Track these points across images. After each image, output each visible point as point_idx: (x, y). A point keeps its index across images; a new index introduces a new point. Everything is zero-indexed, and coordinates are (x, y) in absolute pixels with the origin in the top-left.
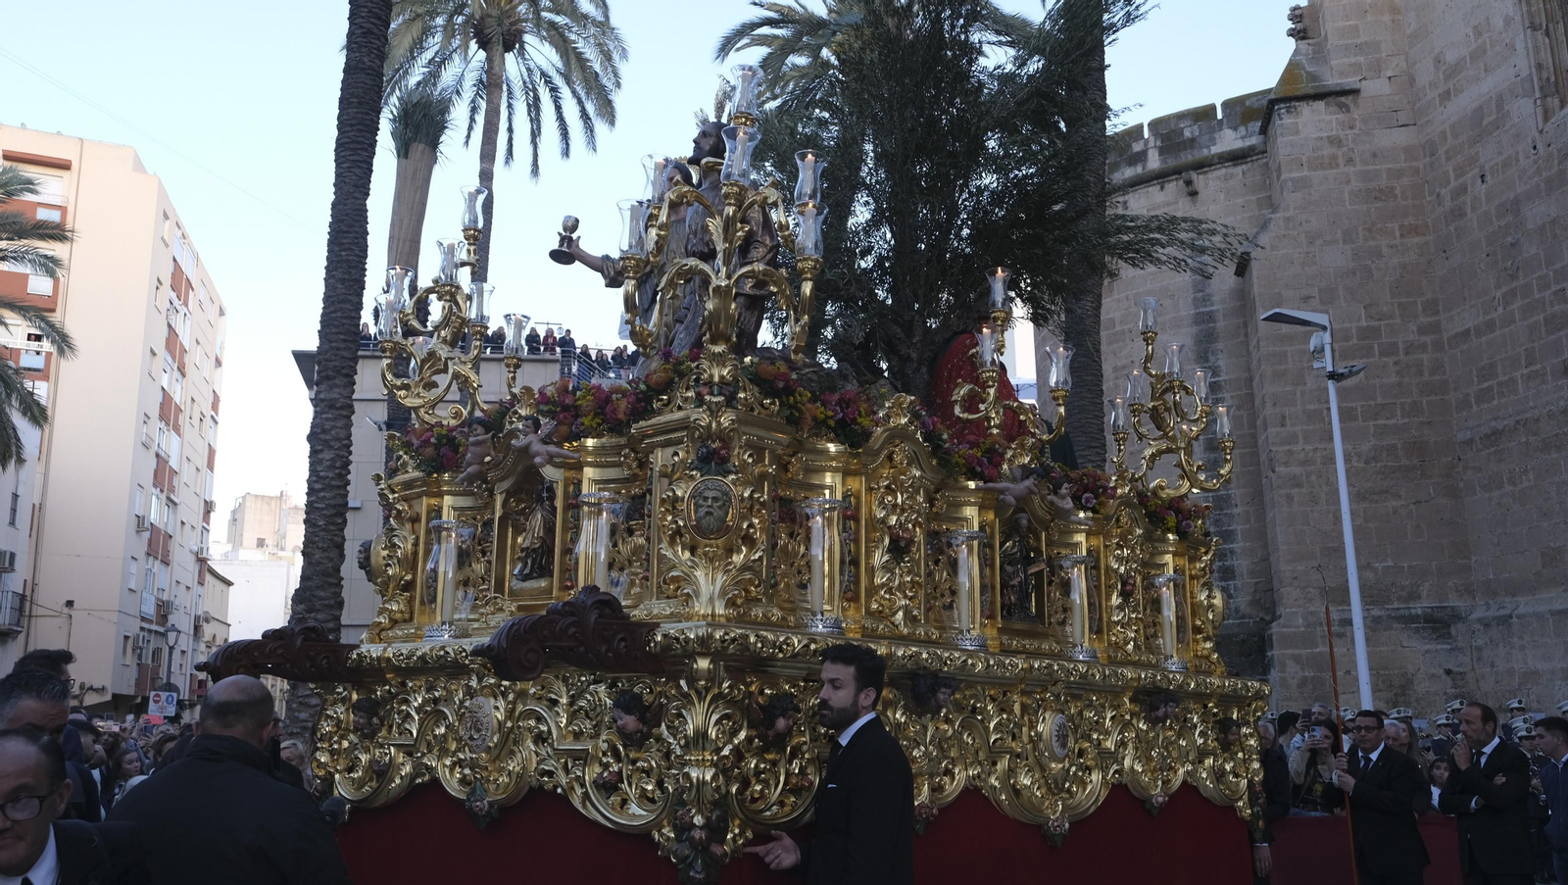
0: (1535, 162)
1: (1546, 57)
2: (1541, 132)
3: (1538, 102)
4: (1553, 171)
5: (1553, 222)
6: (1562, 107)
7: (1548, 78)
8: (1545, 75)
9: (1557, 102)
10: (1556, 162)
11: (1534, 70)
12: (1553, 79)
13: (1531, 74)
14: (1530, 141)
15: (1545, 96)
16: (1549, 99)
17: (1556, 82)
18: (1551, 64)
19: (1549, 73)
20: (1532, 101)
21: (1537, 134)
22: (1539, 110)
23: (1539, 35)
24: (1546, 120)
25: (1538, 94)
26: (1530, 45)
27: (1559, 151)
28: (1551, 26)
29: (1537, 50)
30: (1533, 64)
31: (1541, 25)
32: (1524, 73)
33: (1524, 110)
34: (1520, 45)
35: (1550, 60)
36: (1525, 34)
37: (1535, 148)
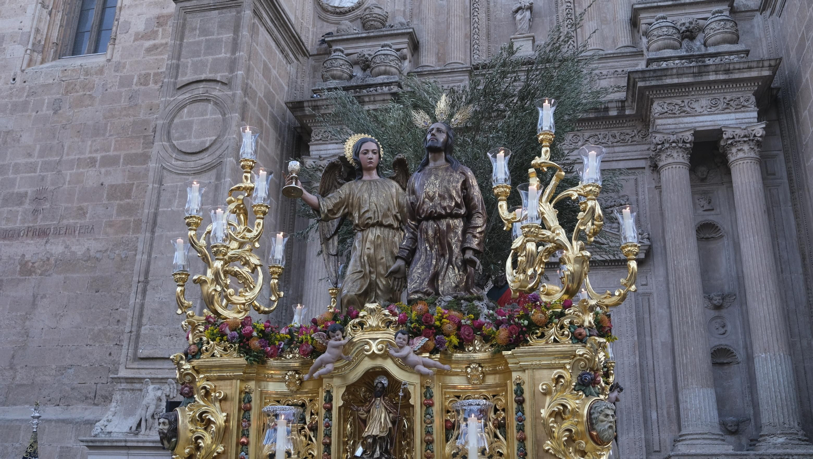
0: (11, 89)
1: (44, 28)
2: (23, 71)
3: (29, 52)
4: (21, 100)
5: (8, 132)
6: (42, 63)
7: (40, 41)
8: (39, 38)
9: (40, 58)
10: (25, 94)
11: (33, 30)
12: (43, 43)
13: (30, 32)
14: (12, 74)
15: (34, 51)
16: (35, 54)
17: (44, 45)
18: (45, 33)
19: (42, 37)
20: (24, 49)
21: (19, 72)
22: (27, 57)
23: (45, 12)
24: (29, 65)
25: (30, 47)
26: (37, 14)
27: (30, 88)
28: (54, 11)
29: (40, 20)
30: (34, 26)
31: (48, 6)
32: (27, 29)
33: (17, 53)
34: (30, 10)
35: (46, 31)
36: (36, 6)
37: (14, 79)
